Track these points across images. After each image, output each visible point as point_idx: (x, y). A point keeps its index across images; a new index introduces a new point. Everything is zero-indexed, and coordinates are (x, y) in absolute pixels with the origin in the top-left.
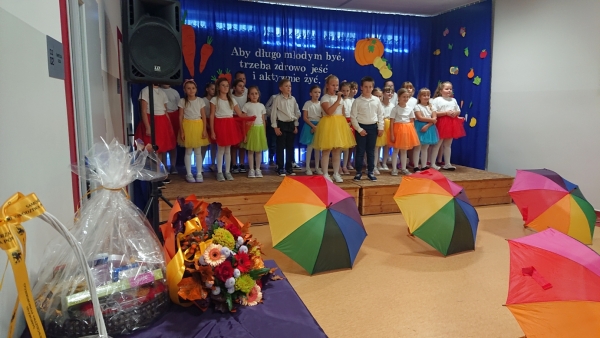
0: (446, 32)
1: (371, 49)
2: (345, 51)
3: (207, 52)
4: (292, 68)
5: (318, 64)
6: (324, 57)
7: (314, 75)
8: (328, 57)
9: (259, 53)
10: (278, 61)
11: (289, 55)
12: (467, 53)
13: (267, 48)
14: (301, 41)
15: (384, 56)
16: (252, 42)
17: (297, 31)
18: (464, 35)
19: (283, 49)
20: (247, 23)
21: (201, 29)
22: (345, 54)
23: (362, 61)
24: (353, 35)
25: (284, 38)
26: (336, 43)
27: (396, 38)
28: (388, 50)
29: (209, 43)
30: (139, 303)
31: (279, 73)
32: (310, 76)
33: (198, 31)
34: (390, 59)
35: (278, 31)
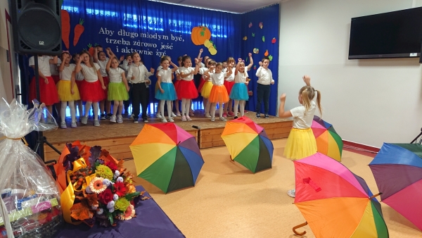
0: (250, 25)
1: (202, 34)
2: (184, 34)
3: (79, 30)
4: (146, 45)
5: (165, 42)
6: (170, 37)
7: (163, 50)
8: (173, 38)
9: (121, 33)
10: (136, 39)
11: (144, 35)
12: (264, 40)
13: (126, 29)
14: (152, 25)
15: (211, 39)
16: (115, 24)
17: (149, 18)
18: (261, 27)
19: (139, 31)
20: (111, 10)
21: (74, 13)
22: (185, 36)
23: (196, 42)
24: (190, 24)
25: (140, 22)
26: (178, 28)
27: (219, 27)
28: (214, 36)
29: (81, 23)
30: (40, 225)
32: (160, 51)
33: (72, 14)
34: (215, 42)
35: (135, 17)
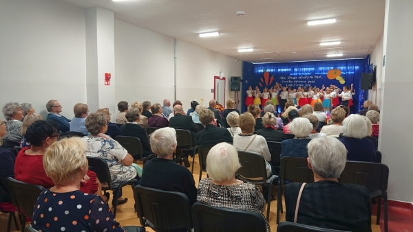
1: (335, 73)
2: (323, 74)
3: (272, 78)
4: (301, 82)
5: (311, 80)
6: (314, 77)
9: (289, 78)
10: (296, 80)
11: (300, 78)
16: (286, 74)
21: (271, 72)
23: (330, 77)
25: (298, 72)
28: (344, 73)
31: (295, 83)
32: (307, 84)
34: (344, 76)
